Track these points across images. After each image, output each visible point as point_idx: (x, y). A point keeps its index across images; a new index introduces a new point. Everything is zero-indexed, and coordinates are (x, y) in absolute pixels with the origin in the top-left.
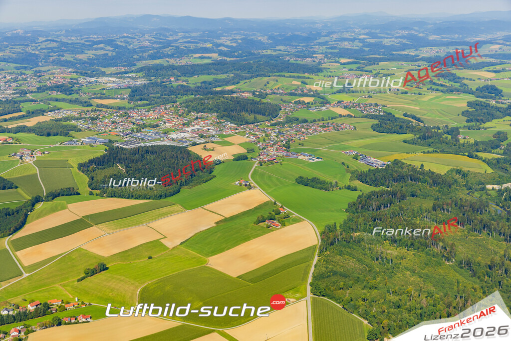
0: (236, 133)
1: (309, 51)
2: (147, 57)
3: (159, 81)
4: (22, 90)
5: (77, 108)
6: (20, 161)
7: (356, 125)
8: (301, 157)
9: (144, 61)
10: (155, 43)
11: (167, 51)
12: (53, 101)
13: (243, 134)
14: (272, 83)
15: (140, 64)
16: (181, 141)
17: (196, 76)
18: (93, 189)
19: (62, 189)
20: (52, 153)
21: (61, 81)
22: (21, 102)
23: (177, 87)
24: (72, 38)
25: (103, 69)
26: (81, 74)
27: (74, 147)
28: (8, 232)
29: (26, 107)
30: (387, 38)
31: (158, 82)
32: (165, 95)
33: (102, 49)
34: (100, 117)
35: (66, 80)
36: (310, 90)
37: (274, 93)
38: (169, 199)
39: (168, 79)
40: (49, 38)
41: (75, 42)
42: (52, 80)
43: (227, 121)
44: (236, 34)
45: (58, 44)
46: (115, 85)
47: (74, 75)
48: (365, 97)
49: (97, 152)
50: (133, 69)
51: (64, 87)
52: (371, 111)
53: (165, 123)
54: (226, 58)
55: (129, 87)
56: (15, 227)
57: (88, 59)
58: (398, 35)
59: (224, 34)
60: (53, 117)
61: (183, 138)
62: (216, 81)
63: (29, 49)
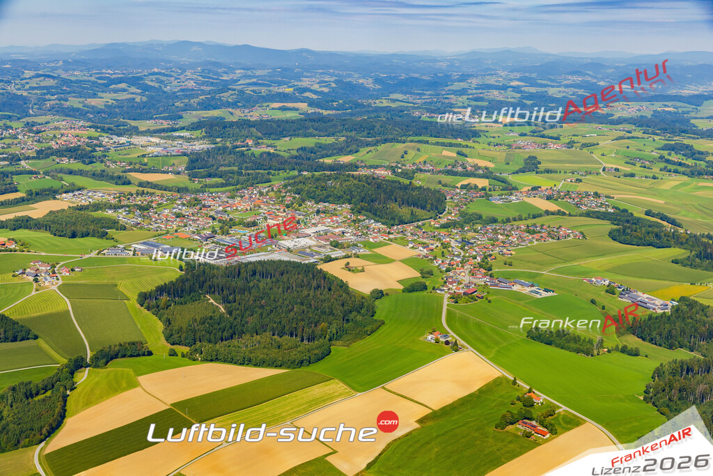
0: (391, 240)
1: (443, 103)
2: (196, 105)
3: (228, 144)
4: (11, 154)
5: (112, 189)
6: (35, 285)
7: (582, 229)
8: (516, 288)
9: (194, 112)
10: (203, 83)
11: (226, 96)
12: (65, 173)
13: (404, 242)
14: (412, 153)
15: (190, 117)
16: (302, 252)
17: (287, 139)
18: (173, 344)
19: (121, 345)
20: (87, 271)
21: (74, 142)
22: (12, 173)
23: (262, 154)
24: (75, 73)
25: (133, 123)
26: (103, 130)
27: (123, 260)
28: (38, 437)
29: (25, 184)
30: (553, 87)
31: (228, 147)
32: (247, 168)
33: (124, 90)
34: (154, 206)
35: (82, 140)
36: (477, 167)
37: (421, 170)
38: (317, 368)
39: (243, 142)
40: (40, 72)
41: (81, 79)
42: (59, 139)
43: (368, 218)
44: (323, 73)
45: (56, 81)
46: (160, 149)
47: (92, 132)
48: (571, 181)
49: (164, 271)
50: (181, 123)
51: (79, 152)
52: (591, 204)
53: (266, 219)
54: (321, 111)
55: (184, 154)
56: (51, 425)
57: (106, 106)
58: (567, 82)
59: (305, 74)
60: (73, 203)
61: (304, 248)
62: (320, 147)
63: (11, 89)
